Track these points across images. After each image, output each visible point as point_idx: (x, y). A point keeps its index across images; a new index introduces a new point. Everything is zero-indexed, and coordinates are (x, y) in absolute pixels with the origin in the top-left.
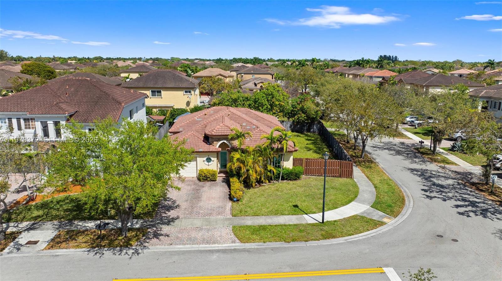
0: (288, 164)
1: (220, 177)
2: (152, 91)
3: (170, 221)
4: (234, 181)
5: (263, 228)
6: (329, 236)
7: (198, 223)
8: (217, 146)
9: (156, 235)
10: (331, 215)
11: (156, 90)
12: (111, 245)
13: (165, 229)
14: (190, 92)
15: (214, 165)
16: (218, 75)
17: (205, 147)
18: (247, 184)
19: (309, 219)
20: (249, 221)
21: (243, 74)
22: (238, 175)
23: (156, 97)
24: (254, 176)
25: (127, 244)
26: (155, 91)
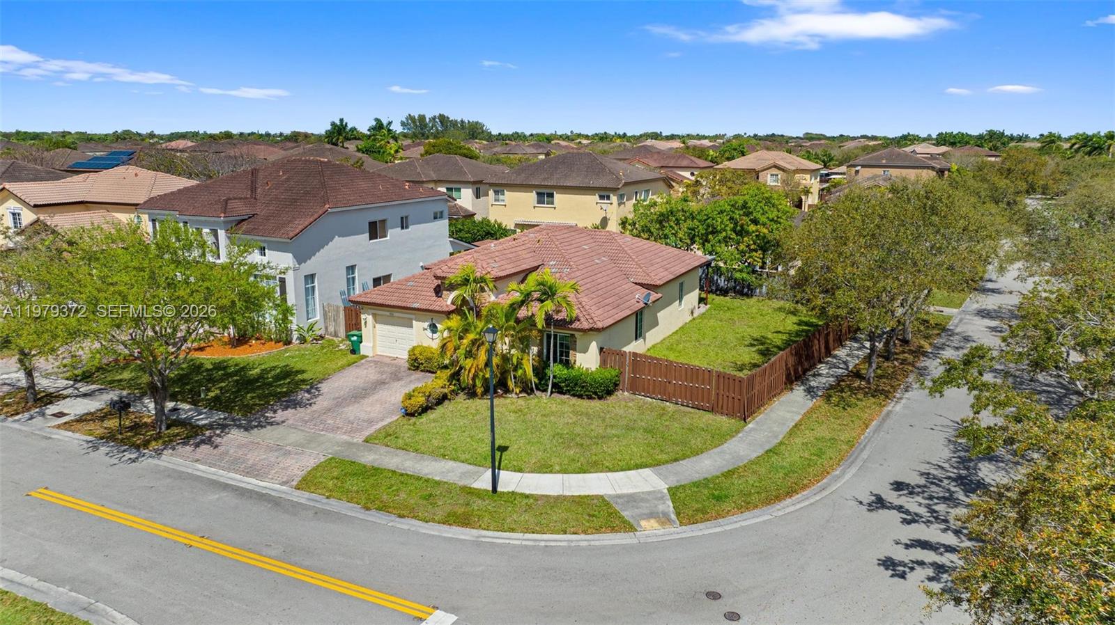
0: (587, 360)
2: (538, 194)
8: (449, 302)
11: (545, 191)
14: (608, 198)
16: (770, 168)
17: (432, 301)
21: (859, 168)
23: (546, 205)
26: (544, 194)
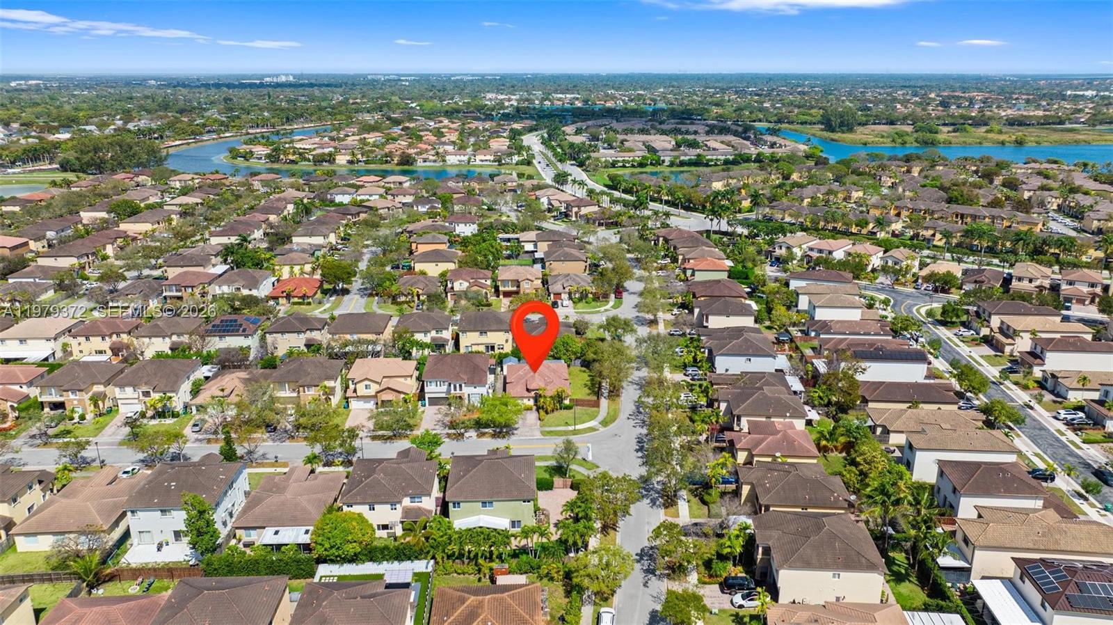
0: (567, 402)
1: (535, 408)
3: (516, 429)
4: (541, 411)
5: (551, 431)
6: (576, 434)
7: (527, 429)
8: (533, 394)
9: (513, 434)
10: (578, 427)
12: (498, 437)
13: (515, 432)
15: (531, 402)
17: (527, 394)
18: (547, 413)
19: (571, 428)
20: (547, 429)
22: (543, 408)
24: (549, 409)
25: (504, 437)
